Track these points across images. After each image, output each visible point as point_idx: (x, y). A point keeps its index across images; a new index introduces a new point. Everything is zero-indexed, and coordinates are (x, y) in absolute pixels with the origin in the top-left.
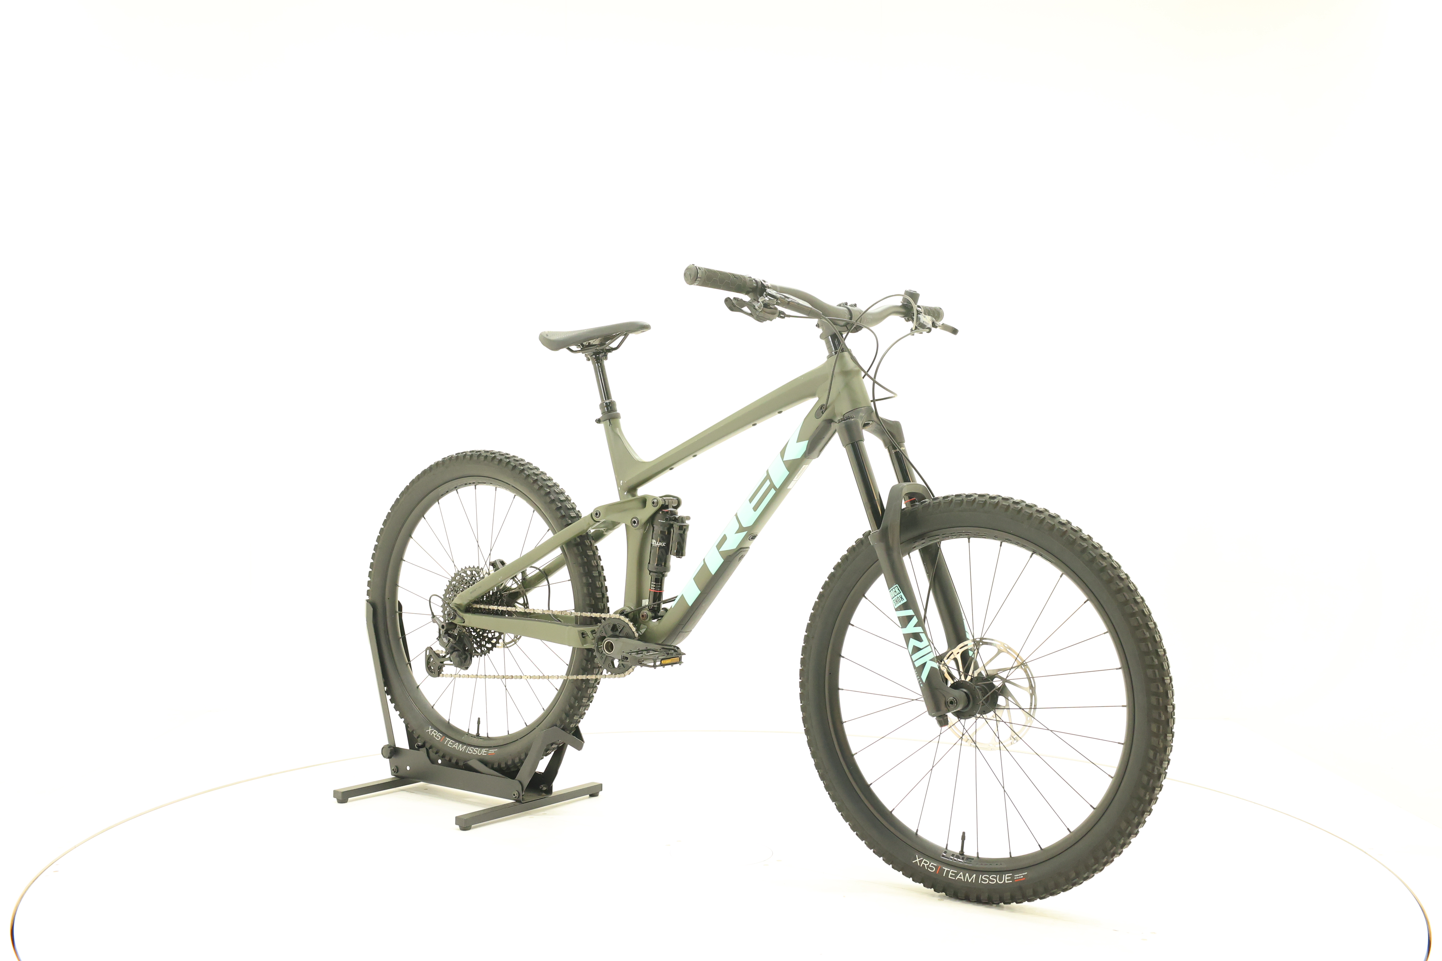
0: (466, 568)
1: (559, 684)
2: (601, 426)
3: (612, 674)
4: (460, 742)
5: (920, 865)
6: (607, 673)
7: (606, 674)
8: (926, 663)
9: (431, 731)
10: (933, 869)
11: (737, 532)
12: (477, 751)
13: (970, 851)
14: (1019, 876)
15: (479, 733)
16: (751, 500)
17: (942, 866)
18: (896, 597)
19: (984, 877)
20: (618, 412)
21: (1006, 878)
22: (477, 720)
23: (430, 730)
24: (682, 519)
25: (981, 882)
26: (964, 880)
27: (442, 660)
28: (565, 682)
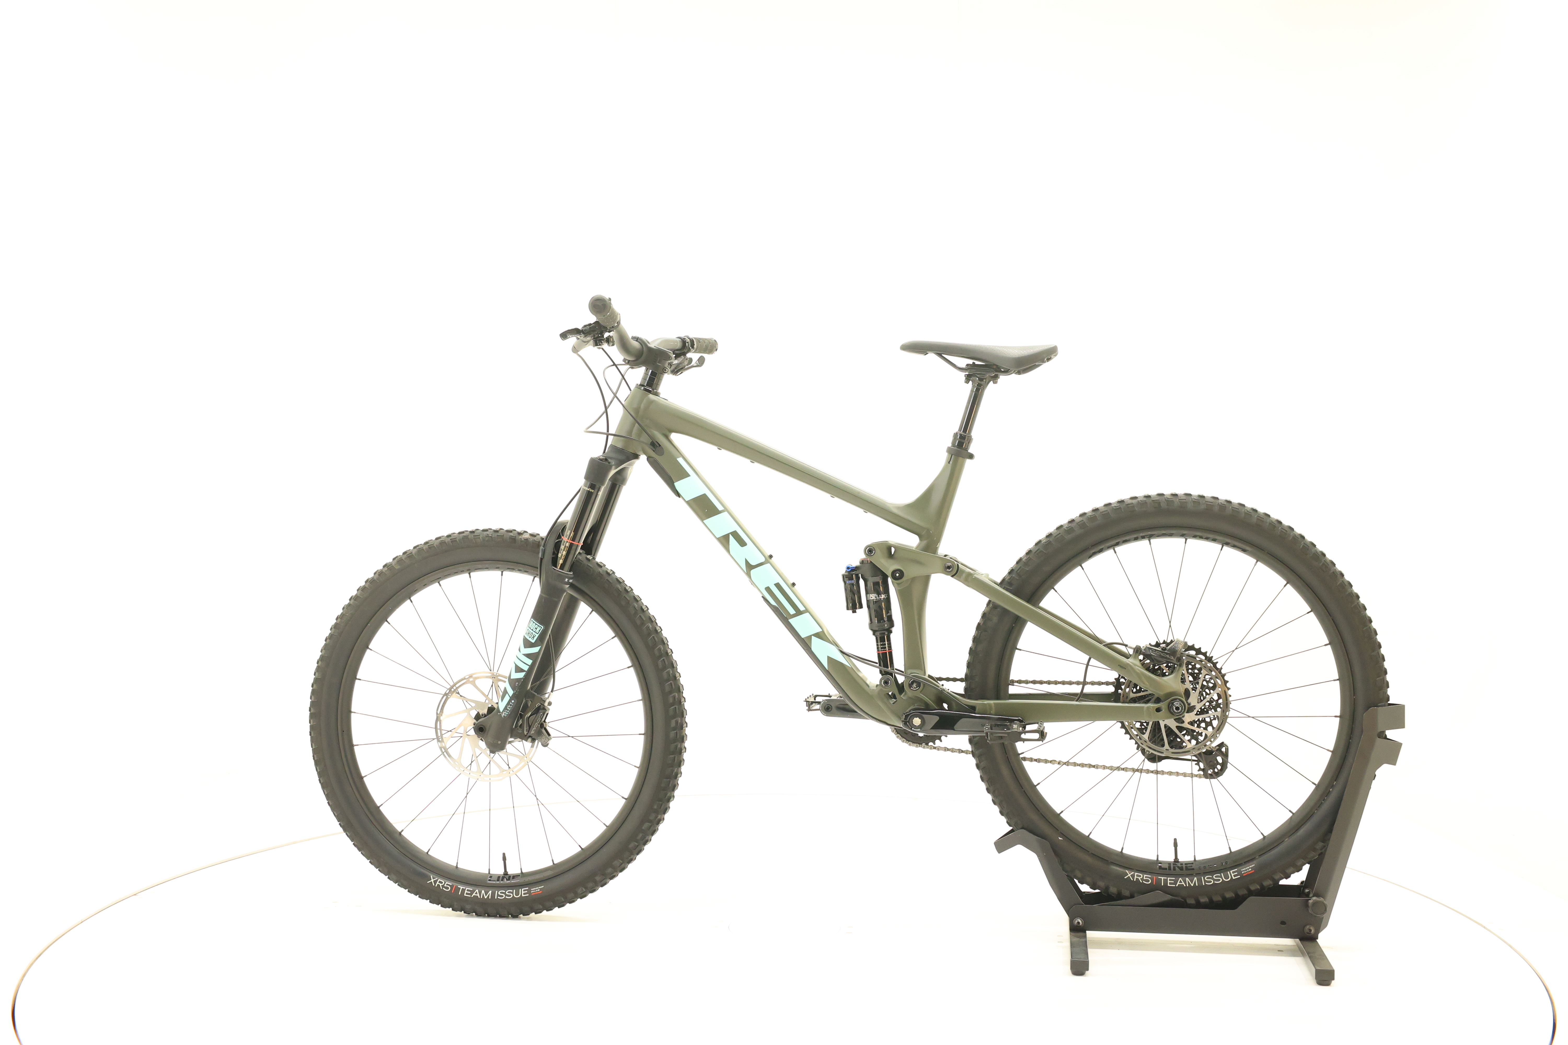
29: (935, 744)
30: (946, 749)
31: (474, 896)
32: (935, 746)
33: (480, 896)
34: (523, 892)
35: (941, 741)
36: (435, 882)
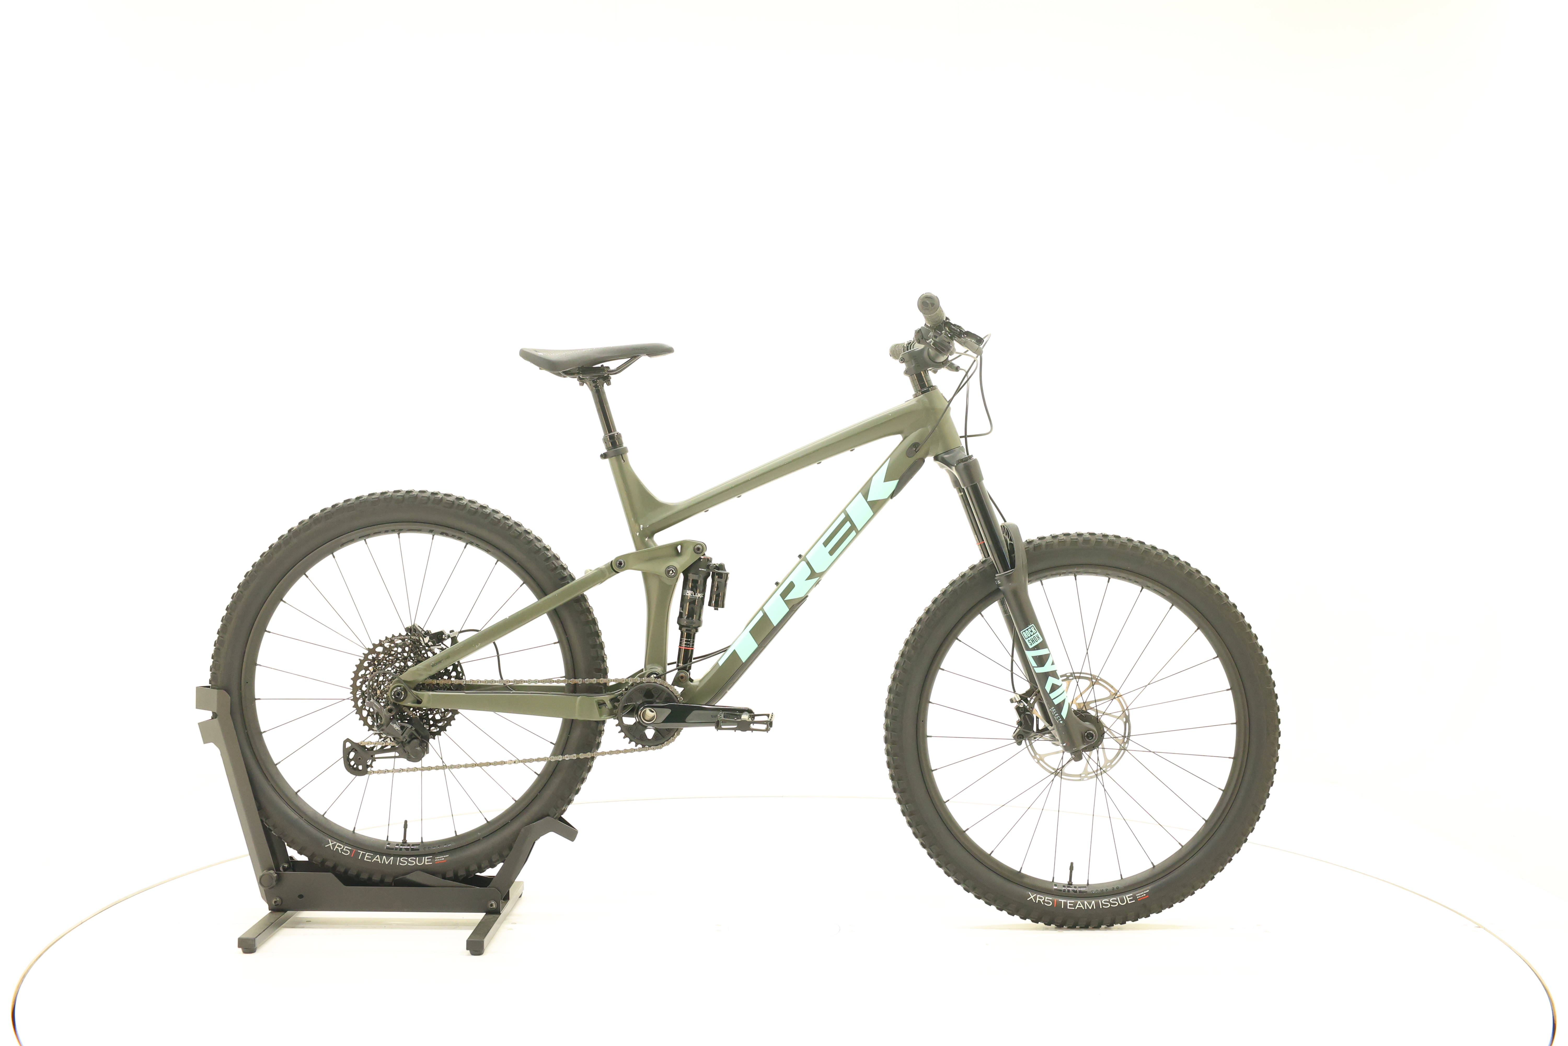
0: (393, 636)
1: (540, 767)
2: (607, 461)
3: (643, 746)
4: (382, 854)
5: (1036, 901)
6: (636, 746)
7: (635, 748)
8: (1064, 700)
9: (334, 846)
10: (1050, 903)
11: (808, 579)
12: (415, 861)
13: (1079, 880)
14: (1141, 895)
15: (407, 839)
16: (826, 544)
17: (1057, 899)
18: (1032, 637)
19: (1104, 902)
20: (625, 445)
21: (1128, 898)
22: (404, 824)
23: (331, 844)
24: (721, 567)
25: (1102, 907)
26: (1085, 908)
27: (371, 753)
28: (549, 763)
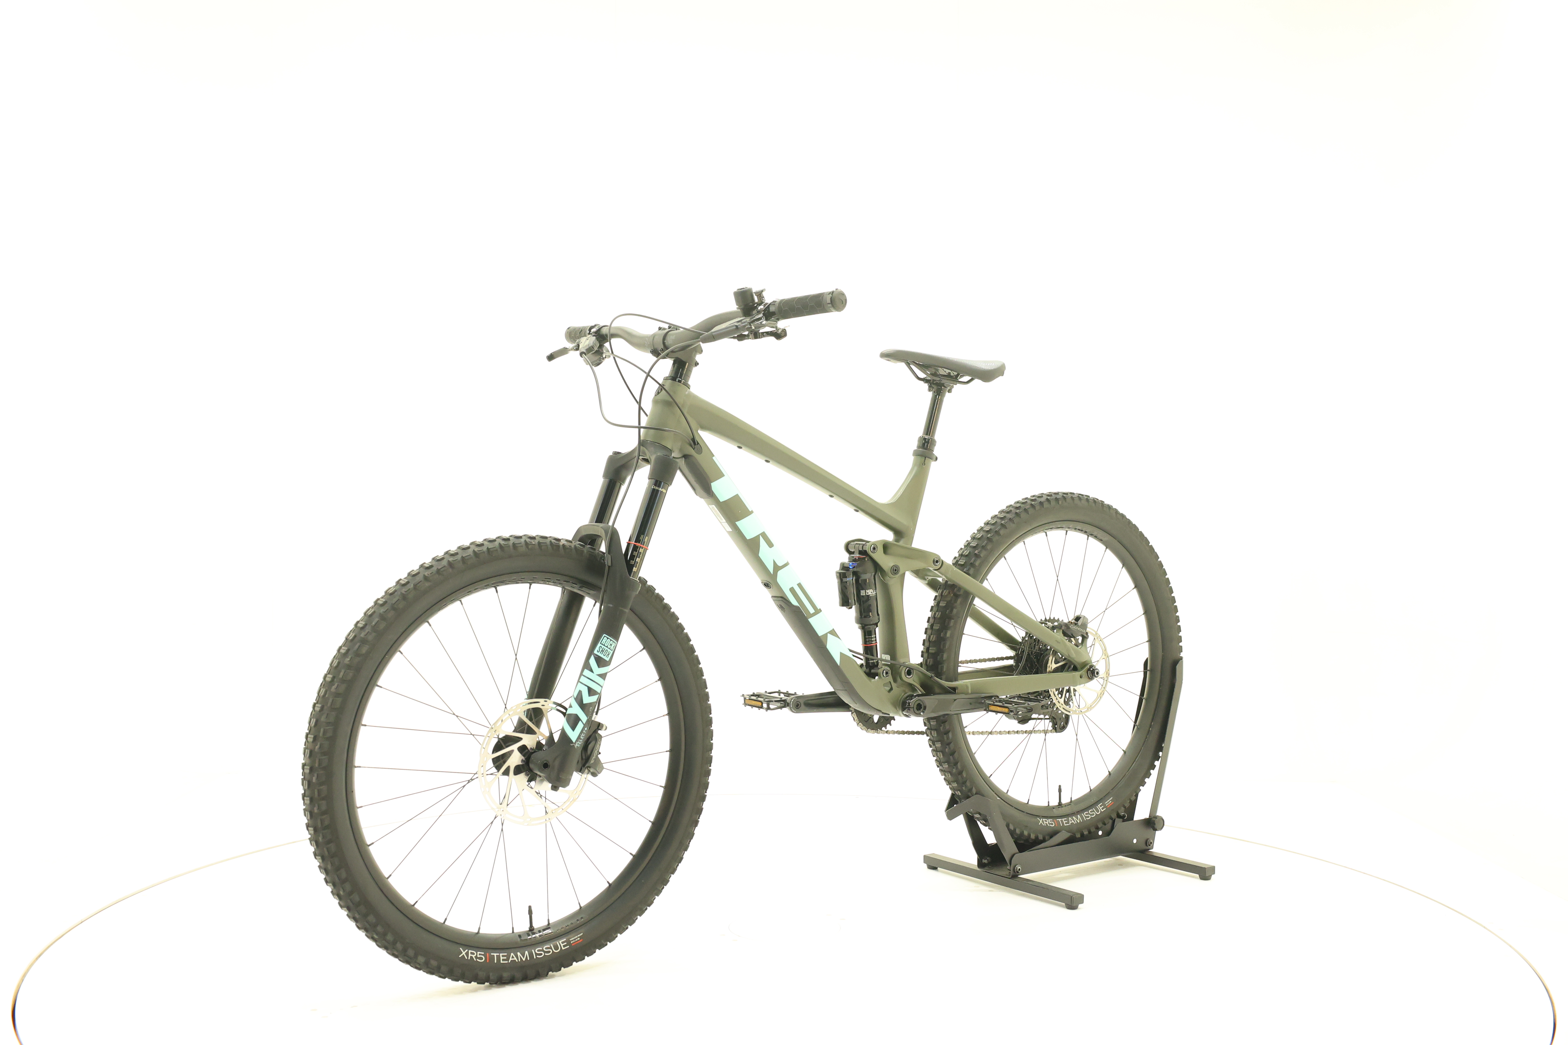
29: (886, 729)
30: (894, 732)
31: (511, 961)
32: (886, 730)
33: (518, 959)
34: (561, 943)
35: (891, 725)
36: (467, 954)
